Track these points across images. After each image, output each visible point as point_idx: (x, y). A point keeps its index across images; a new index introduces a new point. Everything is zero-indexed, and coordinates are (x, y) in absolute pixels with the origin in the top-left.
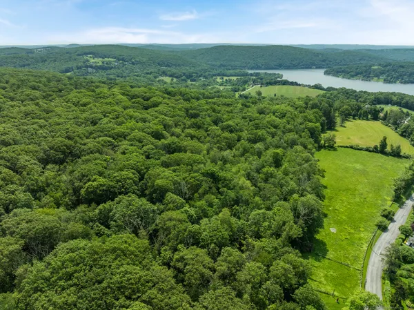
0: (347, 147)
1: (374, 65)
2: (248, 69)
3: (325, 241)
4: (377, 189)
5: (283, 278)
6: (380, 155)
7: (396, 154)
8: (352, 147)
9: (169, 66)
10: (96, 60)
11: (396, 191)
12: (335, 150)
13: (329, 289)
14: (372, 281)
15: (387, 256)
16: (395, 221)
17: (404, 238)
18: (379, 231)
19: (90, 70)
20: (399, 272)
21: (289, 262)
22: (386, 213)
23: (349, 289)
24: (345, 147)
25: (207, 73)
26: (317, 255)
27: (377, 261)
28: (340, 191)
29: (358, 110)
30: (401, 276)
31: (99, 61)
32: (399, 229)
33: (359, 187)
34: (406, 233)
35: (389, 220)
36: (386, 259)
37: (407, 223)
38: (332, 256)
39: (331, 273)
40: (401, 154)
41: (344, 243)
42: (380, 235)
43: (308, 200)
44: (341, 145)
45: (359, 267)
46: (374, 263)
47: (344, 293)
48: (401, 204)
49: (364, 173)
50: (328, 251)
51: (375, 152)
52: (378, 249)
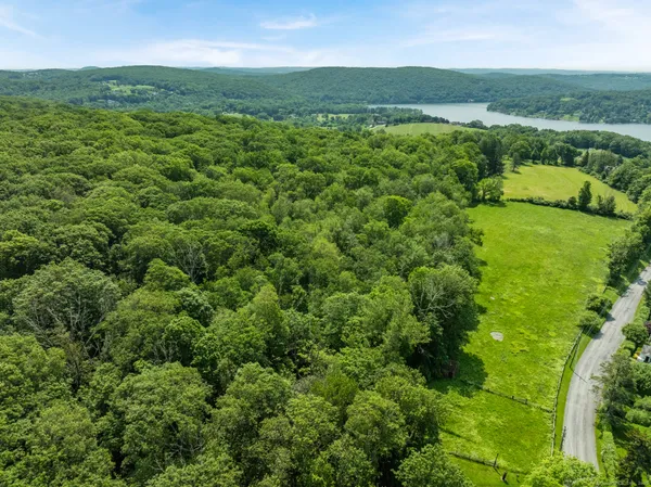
0: (522, 201)
1: (564, 96)
2: (369, 103)
3: (480, 356)
4: (578, 265)
5: (376, 430)
6: (579, 213)
7: (607, 212)
8: (531, 201)
9: (241, 98)
10: (122, 87)
11: (611, 266)
12: (502, 205)
13: (488, 452)
14: (576, 433)
15: (605, 380)
16: (613, 319)
17: (633, 347)
18: (584, 337)
19: (110, 102)
20: (631, 413)
21: (394, 395)
22: (597, 303)
23: (529, 453)
24: (519, 201)
25: (302, 109)
26: (465, 383)
27: (583, 393)
28: (510, 268)
29: (541, 149)
30: (636, 421)
31: (127, 90)
32: (623, 331)
33: (546, 262)
34: (636, 339)
35: (602, 316)
36: (602, 386)
37: (636, 320)
38: (493, 385)
39: (493, 419)
40: (616, 211)
41: (519, 359)
42: (586, 344)
43: (444, 273)
44: (514, 198)
45: (548, 405)
46: (578, 395)
47: (518, 462)
48: (623, 291)
49: (553, 240)
50: (487, 375)
51: (572, 209)
52: (586, 370)
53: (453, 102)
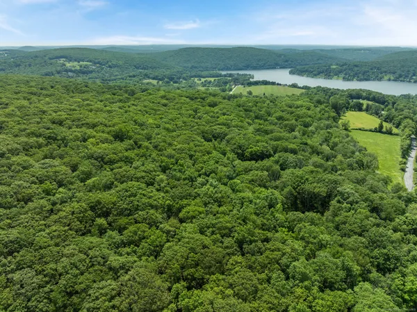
0: (357, 129)
1: (332, 65)
2: (220, 70)
6: (379, 134)
7: (389, 133)
10: (72, 64)
25: (184, 75)
31: (75, 65)
40: (393, 133)
44: (354, 128)
48: (407, 160)
51: (376, 132)
53: (268, 69)
